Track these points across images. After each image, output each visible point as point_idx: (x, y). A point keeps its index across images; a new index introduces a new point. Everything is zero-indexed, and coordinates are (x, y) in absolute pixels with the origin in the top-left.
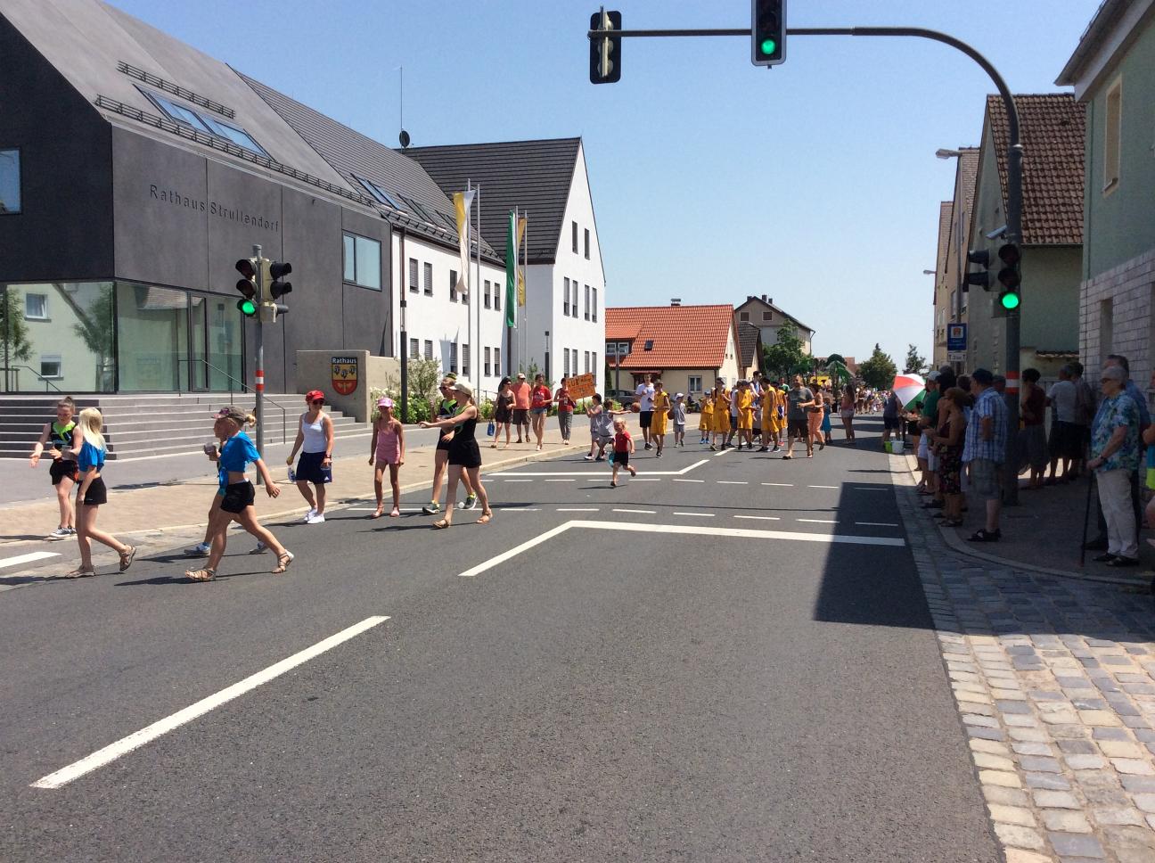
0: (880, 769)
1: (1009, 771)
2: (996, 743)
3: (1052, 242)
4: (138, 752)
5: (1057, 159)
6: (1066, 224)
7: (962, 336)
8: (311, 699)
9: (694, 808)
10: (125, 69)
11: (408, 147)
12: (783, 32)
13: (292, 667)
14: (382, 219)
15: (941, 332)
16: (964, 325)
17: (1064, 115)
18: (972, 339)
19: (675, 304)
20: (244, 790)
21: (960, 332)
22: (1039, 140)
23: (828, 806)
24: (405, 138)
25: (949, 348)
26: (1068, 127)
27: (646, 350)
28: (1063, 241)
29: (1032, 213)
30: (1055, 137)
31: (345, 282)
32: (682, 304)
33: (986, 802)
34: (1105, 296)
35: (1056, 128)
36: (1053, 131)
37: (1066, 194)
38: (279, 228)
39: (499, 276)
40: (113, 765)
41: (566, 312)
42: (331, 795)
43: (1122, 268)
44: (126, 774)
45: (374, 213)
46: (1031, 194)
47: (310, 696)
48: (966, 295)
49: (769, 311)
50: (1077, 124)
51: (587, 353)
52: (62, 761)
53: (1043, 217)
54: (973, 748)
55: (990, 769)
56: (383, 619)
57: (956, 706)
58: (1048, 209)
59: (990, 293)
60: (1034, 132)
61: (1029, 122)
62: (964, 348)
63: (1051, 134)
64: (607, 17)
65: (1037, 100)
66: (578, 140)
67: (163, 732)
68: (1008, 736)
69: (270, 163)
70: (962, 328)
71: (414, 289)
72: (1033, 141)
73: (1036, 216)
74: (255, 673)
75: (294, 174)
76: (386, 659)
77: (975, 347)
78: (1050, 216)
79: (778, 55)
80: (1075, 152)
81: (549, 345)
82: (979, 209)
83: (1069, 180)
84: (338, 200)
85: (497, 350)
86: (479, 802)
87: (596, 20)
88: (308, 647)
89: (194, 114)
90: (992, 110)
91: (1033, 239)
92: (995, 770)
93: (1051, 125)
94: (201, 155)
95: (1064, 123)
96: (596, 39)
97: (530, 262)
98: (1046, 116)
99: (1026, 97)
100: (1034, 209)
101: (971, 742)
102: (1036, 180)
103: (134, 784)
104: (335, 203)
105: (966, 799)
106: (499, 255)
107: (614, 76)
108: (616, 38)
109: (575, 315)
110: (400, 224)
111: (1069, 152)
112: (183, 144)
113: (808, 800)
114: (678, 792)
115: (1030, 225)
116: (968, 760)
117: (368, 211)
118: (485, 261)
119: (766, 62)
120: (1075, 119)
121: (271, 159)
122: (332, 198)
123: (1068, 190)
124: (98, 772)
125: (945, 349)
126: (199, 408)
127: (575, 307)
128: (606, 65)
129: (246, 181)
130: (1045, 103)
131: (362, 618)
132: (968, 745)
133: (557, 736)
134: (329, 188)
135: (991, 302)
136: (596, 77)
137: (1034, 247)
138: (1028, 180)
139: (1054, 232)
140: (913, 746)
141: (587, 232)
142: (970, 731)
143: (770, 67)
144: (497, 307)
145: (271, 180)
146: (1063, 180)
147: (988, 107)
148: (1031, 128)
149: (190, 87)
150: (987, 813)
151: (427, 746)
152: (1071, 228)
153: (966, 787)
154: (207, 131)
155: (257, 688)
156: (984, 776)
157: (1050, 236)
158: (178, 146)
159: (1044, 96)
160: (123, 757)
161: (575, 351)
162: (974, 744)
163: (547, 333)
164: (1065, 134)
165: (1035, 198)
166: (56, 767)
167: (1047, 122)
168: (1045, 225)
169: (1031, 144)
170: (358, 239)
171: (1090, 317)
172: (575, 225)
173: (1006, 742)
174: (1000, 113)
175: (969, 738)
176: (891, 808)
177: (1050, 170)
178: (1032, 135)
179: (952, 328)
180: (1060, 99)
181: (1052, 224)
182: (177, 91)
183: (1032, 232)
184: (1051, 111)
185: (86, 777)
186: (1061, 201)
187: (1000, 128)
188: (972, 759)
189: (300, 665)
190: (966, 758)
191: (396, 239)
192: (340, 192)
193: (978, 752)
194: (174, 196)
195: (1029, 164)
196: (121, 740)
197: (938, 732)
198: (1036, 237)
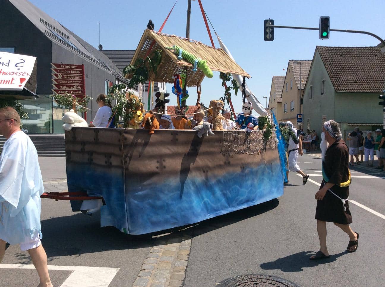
3: (348, 91)
5: (342, 67)
6: (350, 86)
10: (41, 21)
11: (102, 50)
12: (329, 30)
17: (340, 53)
21: (300, 117)
22: (336, 61)
24: (101, 47)
28: (351, 91)
30: (339, 60)
36: (338, 58)
53: (343, 83)
58: (344, 81)
60: (333, 58)
61: (331, 55)
62: (301, 121)
65: (331, 48)
70: (301, 115)
72: (334, 61)
78: (345, 84)
79: (327, 37)
80: (347, 65)
83: (347, 73)
87: (266, 22)
91: (342, 90)
95: (341, 56)
96: (266, 28)
98: (335, 53)
99: (328, 47)
100: (340, 81)
102: (338, 73)
107: (272, 39)
108: (272, 28)
111: (345, 65)
115: (340, 86)
119: (323, 38)
120: (343, 55)
123: (348, 76)
136: (266, 39)
139: (348, 88)
143: (325, 40)
145: (88, 61)
146: (345, 73)
152: (352, 87)
158: (67, 49)
159: (333, 47)
164: (342, 59)
165: (339, 78)
168: (345, 86)
174: (322, 52)
177: (341, 70)
179: (298, 115)
180: (338, 49)
181: (346, 86)
183: (341, 88)
186: (347, 79)
191: (117, 82)
198: (343, 89)
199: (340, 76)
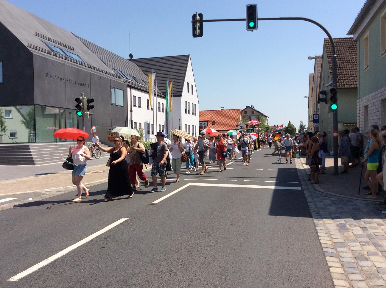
0: (296, 268)
1: (339, 268)
2: (335, 258)
3: (347, 87)
4: (44, 268)
5: (348, 59)
6: (352, 80)
7: (318, 118)
8: (102, 248)
9: (233, 283)
10: (37, 35)
11: (132, 59)
12: (257, 19)
13: (95, 237)
14: (124, 83)
15: (311, 117)
16: (319, 115)
17: (350, 45)
18: (321, 119)
19: (222, 109)
20: (80, 281)
21: (317, 117)
22: (342, 53)
23: (279, 281)
24: (131, 56)
25: (314, 122)
26: (351, 49)
27: (213, 124)
28: (351, 86)
29: (340, 77)
30: (347, 52)
31: (112, 104)
32: (224, 109)
33: (332, 279)
34: (366, 104)
35: (347, 49)
36: (346, 50)
37: (351, 71)
38: (90, 86)
39: (163, 101)
40: (35, 272)
41: (186, 112)
42: (110, 281)
43: (371, 95)
44: (40, 276)
45: (121, 81)
46: (340, 71)
47: (102, 247)
48: (319, 104)
49: (253, 111)
50: (354, 47)
51: (193, 126)
52: (18, 271)
53: (344, 78)
54: (327, 260)
55: (333, 267)
56: (126, 219)
57: (321, 245)
58: (346, 76)
59: (327, 104)
60: (340, 50)
61: (338, 47)
62: (319, 122)
63: (346, 51)
64: (198, 16)
65: (341, 40)
66: (189, 56)
67: (52, 261)
68: (339, 255)
69: (86, 65)
70: (318, 115)
71: (135, 106)
72: (340, 53)
73: (341, 78)
74: (83, 239)
75: (94, 68)
76: (128, 233)
77: (322, 122)
78: (346, 78)
79: (255, 27)
80: (354, 57)
81: (180, 124)
82: (322, 76)
83: (352, 66)
84: (109, 77)
85: (163, 125)
86: (160, 283)
87: (194, 16)
88: (101, 229)
89: (61, 49)
90: (326, 43)
92: (335, 267)
93: (346, 48)
94: (63, 63)
95: (350, 47)
96: (194, 23)
97: (174, 96)
98: (344, 45)
99: (337, 39)
101: (326, 258)
102: (341, 66)
103: (43, 279)
104: (108, 78)
105: (326, 278)
106: (163, 94)
107: (201, 35)
108: (201, 22)
109: (189, 113)
110: (130, 84)
111: (352, 57)
112: (57, 59)
113: (272, 280)
114: (228, 278)
115: (340, 81)
116: (326, 264)
117: (119, 80)
118: (159, 96)
119: (251, 29)
121: (87, 64)
122: (107, 76)
123: (352, 69)
124: (30, 275)
125: (313, 122)
126: (63, 147)
127: (189, 111)
128: (198, 31)
129: (78, 71)
130: (344, 41)
131: (119, 219)
132: (325, 259)
133: (186, 259)
134: (106, 73)
135: (328, 108)
136: (195, 35)
137: (341, 88)
138: (339, 66)
139: (348, 83)
140: (307, 260)
141: (192, 86)
142: (326, 254)
143: (252, 31)
144: (163, 111)
145: (87, 71)
146: (350, 66)
147: (325, 42)
148: (339, 49)
149: (59, 40)
150: (333, 282)
151: (142, 264)
152: (353, 82)
153: (325, 274)
154: (65, 55)
155: (84, 244)
156: (331, 270)
157: (346, 85)
158: (56, 60)
159: (343, 39)
160: (39, 269)
161: (189, 125)
162: (328, 258)
163: (180, 120)
164: (350, 51)
165: (341, 72)
166: (16, 273)
167: (344, 47)
168: (345, 81)
169: (339, 54)
170: (116, 90)
171: (361, 112)
172: (188, 84)
173: (338, 257)
174: (329, 44)
175: (326, 256)
176: (300, 281)
177: (346, 63)
178: (339, 51)
179: (315, 116)
180: (348, 39)
181: (347, 81)
182: (55, 42)
183: (340, 83)
184: (345, 43)
185: (26, 277)
186: (349, 73)
187: (329, 49)
188: (327, 264)
189: (98, 236)
190: (325, 263)
191: (129, 89)
192: (110, 74)
193: (328, 261)
194: (54, 77)
195: (339, 61)
196: (38, 264)
197: (315, 255)
198: (342, 85)
199: (343, 70)
